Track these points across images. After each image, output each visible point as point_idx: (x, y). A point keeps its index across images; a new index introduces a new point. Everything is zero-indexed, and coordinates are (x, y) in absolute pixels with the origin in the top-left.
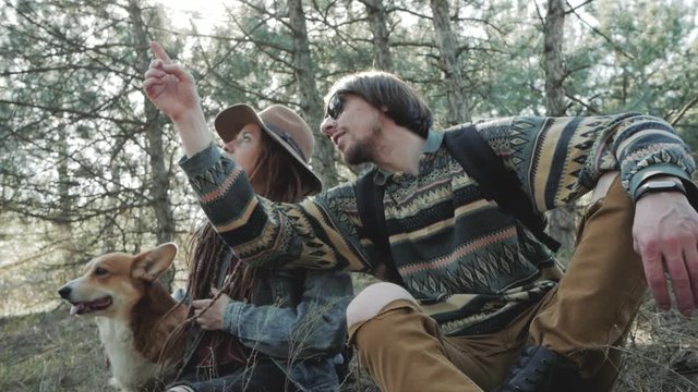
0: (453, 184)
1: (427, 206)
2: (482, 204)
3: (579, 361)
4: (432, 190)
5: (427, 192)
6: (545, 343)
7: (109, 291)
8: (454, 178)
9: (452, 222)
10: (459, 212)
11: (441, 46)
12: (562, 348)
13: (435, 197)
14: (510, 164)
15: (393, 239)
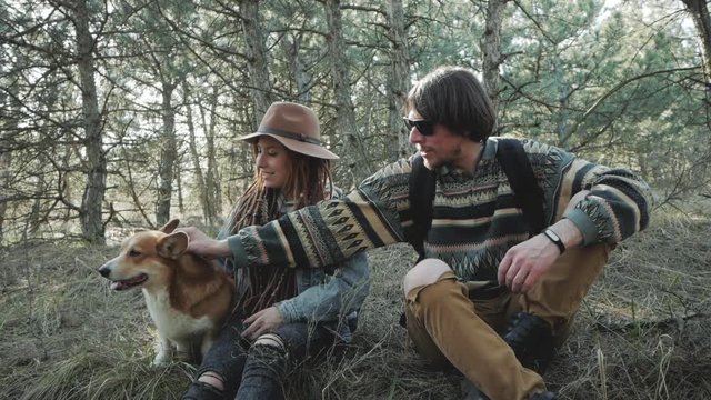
0: (499, 190)
1: (477, 203)
2: (513, 211)
3: (552, 323)
4: (485, 191)
5: (479, 192)
6: (531, 311)
7: (143, 269)
8: (501, 186)
9: (492, 218)
10: (498, 213)
11: (391, 16)
12: (542, 314)
13: (485, 198)
14: (542, 185)
15: (435, 222)
